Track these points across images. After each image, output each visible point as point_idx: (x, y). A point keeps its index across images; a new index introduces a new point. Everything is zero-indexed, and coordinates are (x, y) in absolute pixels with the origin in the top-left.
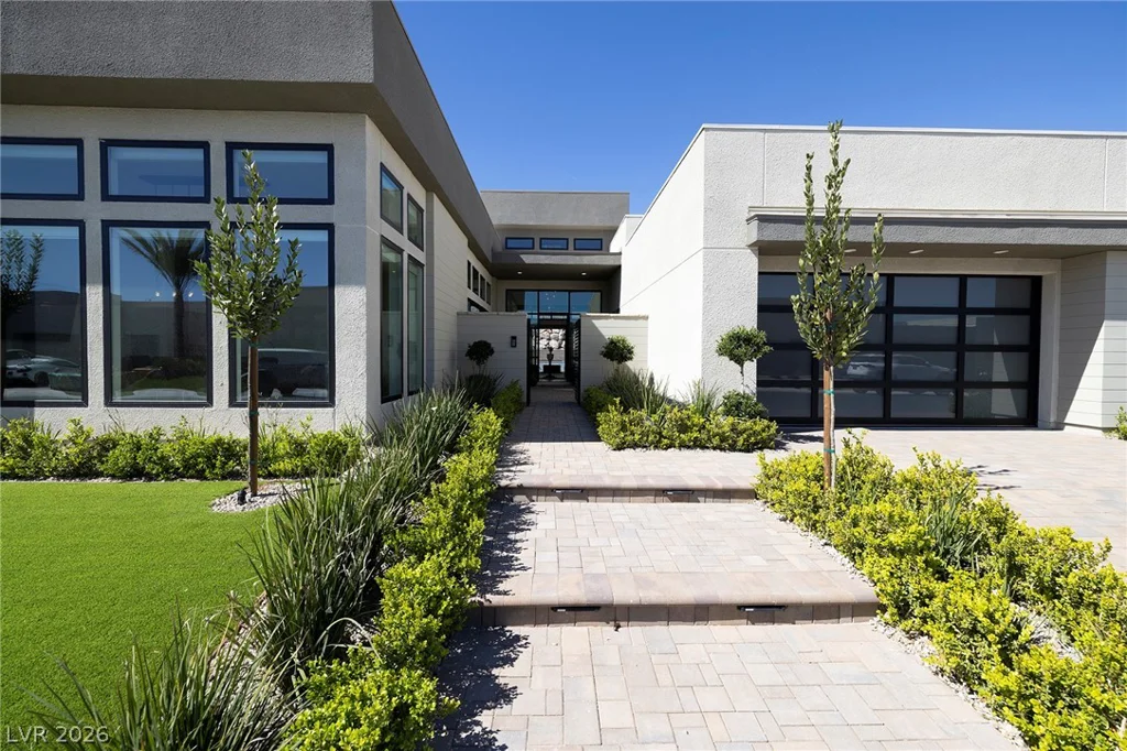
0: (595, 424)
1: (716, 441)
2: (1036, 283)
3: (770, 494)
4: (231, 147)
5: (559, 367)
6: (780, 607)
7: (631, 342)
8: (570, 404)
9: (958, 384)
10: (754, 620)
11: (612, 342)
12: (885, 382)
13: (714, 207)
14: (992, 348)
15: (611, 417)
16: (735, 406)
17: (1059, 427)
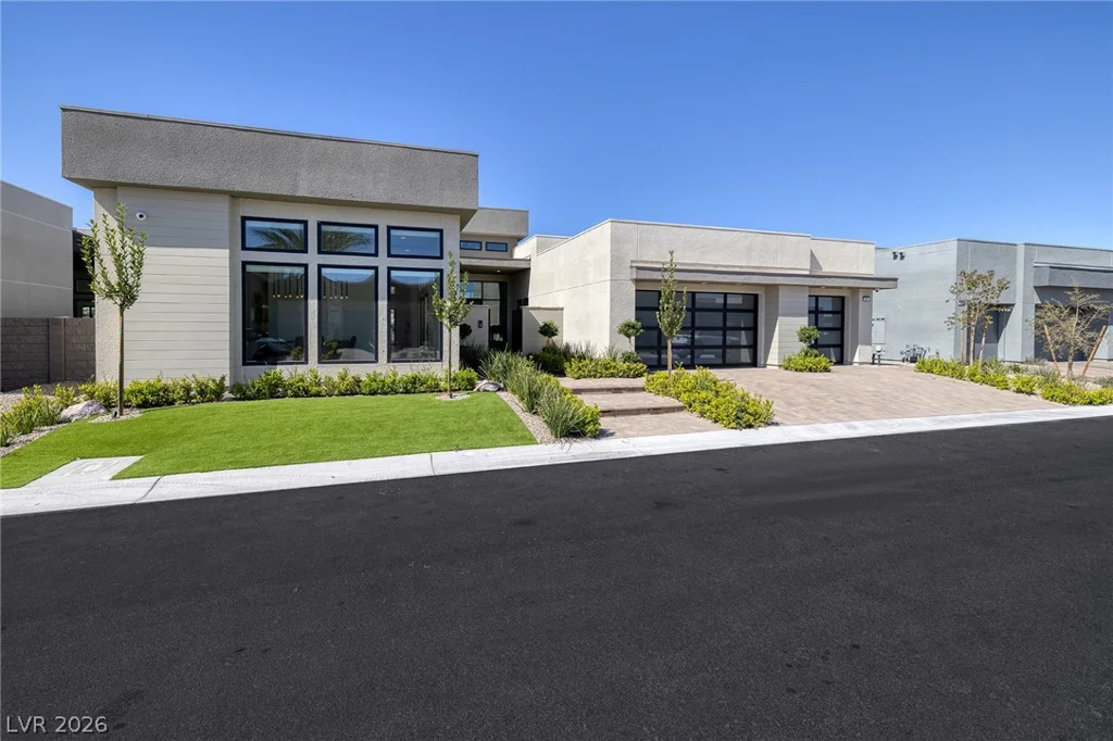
2: (756, 296)
3: (650, 388)
4: (390, 228)
6: (660, 409)
9: (724, 346)
10: (652, 414)
11: (545, 325)
12: (692, 347)
13: (615, 260)
14: (740, 329)
16: (627, 358)
17: (765, 366)
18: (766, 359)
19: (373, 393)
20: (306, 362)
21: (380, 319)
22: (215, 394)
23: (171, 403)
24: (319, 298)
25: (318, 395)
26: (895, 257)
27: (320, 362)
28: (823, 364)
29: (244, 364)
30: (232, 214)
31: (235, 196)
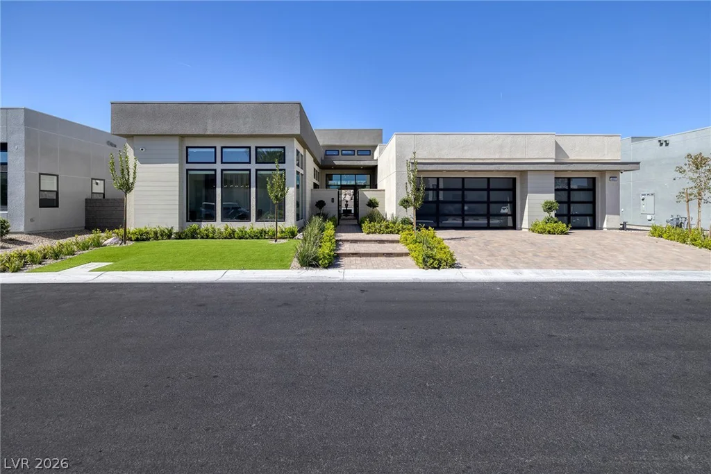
0: (361, 227)
1: (397, 231)
2: (514, 179)
4: (257, 148)
5: (351, 210)
6: (392, 254)
7: (378, 200)
8: (355, 225)
11: (370, 200)
12: (463, 215)
13: (399, 159)
14: (499, 202)
15: (365, 226)
16: (404, 221)
17: (521, 229)
18: (521, 224)
19: (240, 238)
20: (215, 221)
21: (252, 198)
22: (169, 235)
23: (148, 239)
24: (222, 188)
25: (213, 238)
26: (661, 144)
27: (222, 221)
28: (561, 228)
29: (187, 221)
30: (180, 145)
31: (183, 137)
